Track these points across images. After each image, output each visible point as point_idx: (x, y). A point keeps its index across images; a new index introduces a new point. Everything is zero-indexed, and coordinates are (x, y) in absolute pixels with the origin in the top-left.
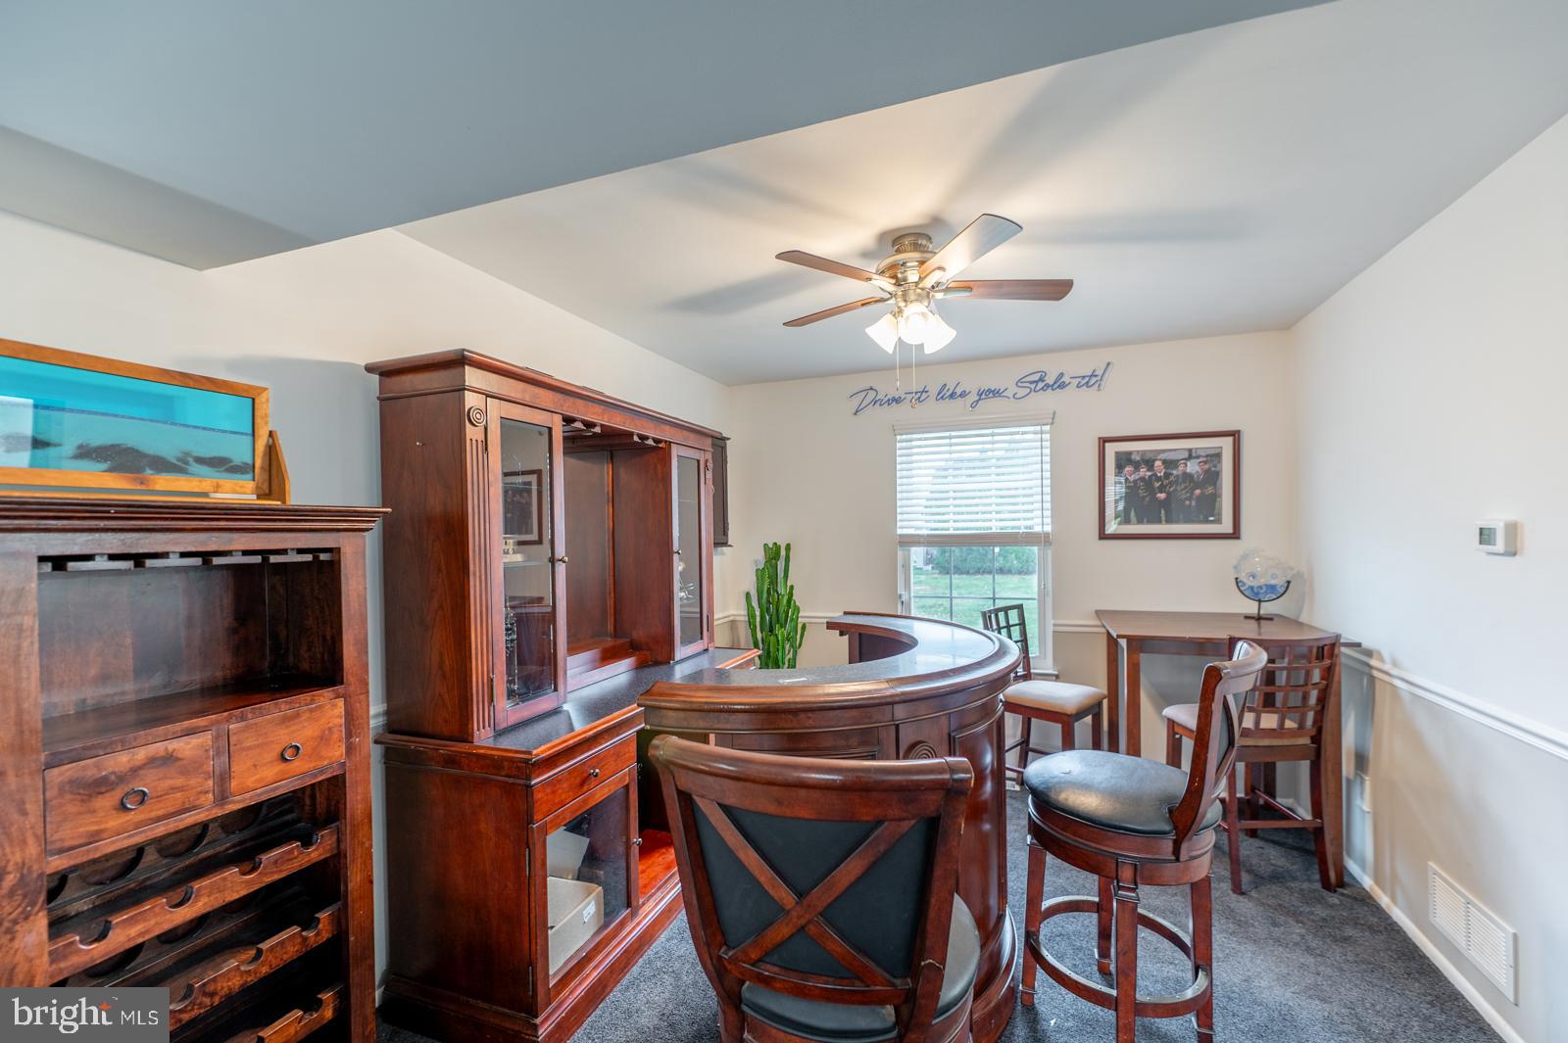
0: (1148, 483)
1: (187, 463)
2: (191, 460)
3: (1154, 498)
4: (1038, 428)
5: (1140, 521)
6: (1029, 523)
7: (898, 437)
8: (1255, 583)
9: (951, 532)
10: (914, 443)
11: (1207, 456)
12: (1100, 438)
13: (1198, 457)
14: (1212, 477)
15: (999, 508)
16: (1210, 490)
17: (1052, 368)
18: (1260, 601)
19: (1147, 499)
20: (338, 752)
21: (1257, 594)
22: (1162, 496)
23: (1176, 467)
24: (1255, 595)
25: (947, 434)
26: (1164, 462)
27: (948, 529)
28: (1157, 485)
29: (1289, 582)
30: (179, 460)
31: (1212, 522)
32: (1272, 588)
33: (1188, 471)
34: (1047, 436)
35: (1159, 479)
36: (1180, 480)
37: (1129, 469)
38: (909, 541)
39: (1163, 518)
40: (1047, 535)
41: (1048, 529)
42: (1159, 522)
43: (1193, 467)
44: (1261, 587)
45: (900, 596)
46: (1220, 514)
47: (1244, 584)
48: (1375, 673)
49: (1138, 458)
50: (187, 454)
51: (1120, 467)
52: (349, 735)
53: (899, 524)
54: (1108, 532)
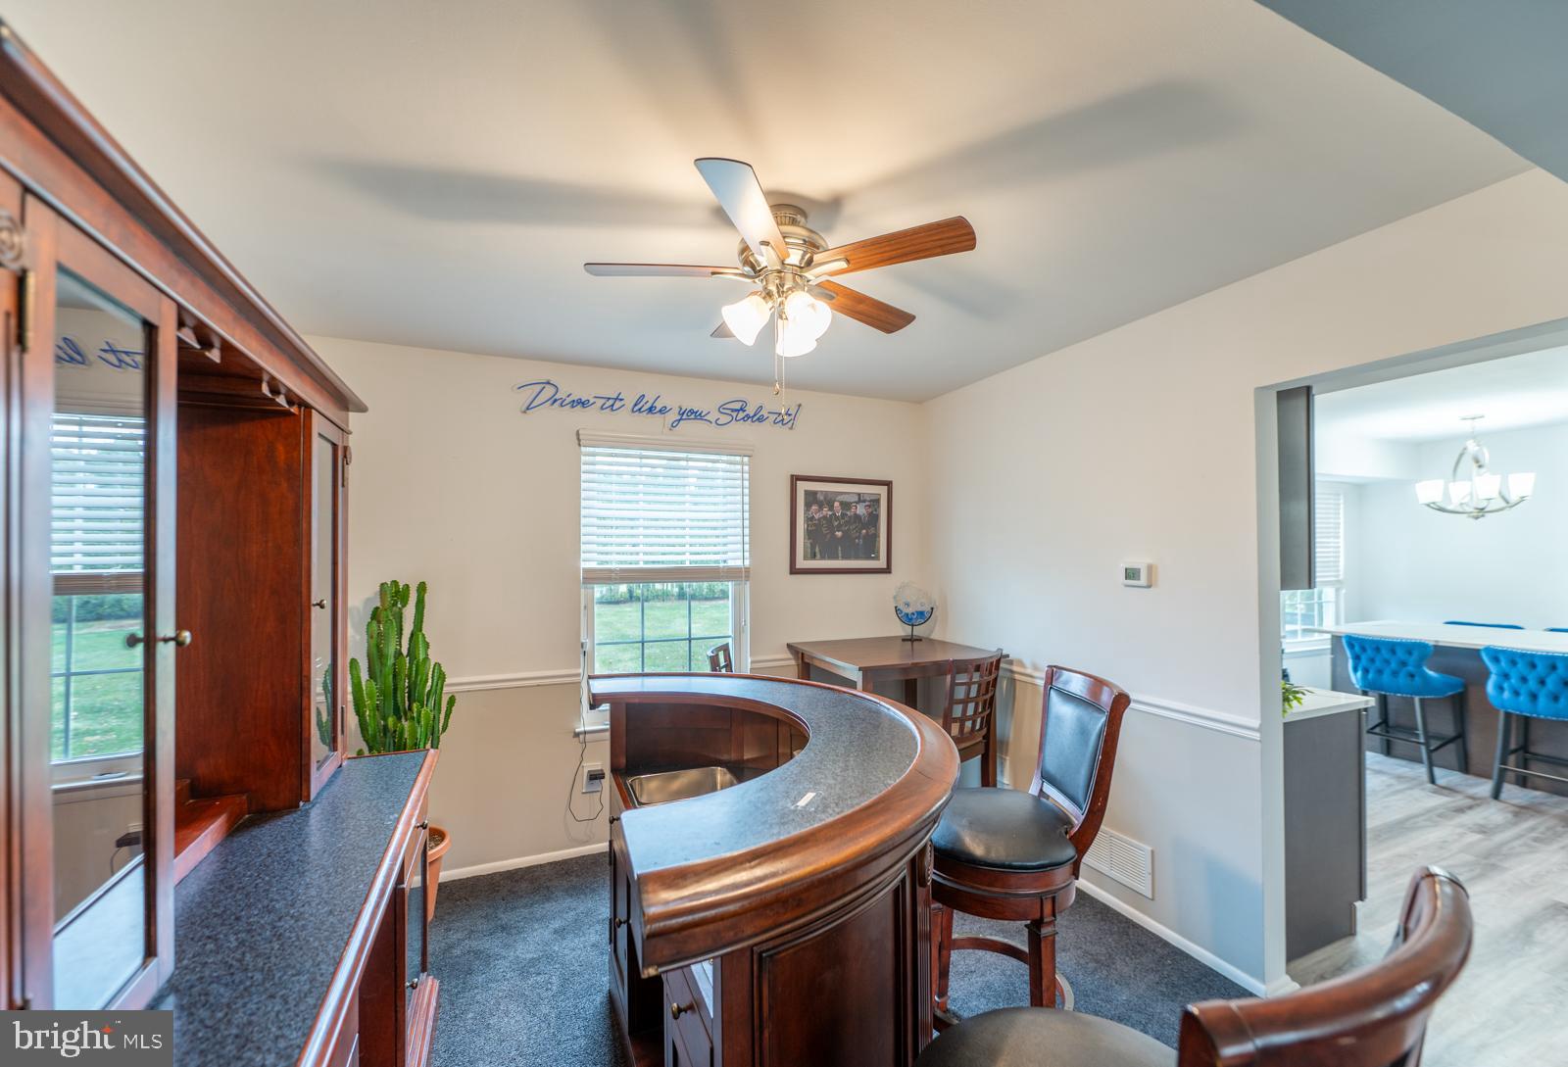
0: (829, 520)
3: (833, 536)
4: (738, 458)
5: (823, 558)
6: (724, 557)
7: (583, 449)
8: (909, 611)
9: (642, 565)
10: (598, 458)
11: (870, 501)
12: (792, 476)
13: (864, 501)
14: (874, 518)
15: (694, 540)
16: (872, 531)
17: (755, 398)
18: (913, 626)
19: (828, 536)
21: (911, 619)
22: (839, 534)
23: (850, 509)
24: (907, 619)
25: (638, 452)
26: (841, 503)
27: (637, 563)
28: (836, 523)
29: (932, 609)
31: (873, 558)
32: (921, 614)
33: (858, 512)
34: (746, 468)
35: (837, 518)
36: (852, 520)
37: (815, 507)
38: (600, 577)
39: (840, 554)
40: (747, 570)
41: (747, 563)
42: (837, 558)
43: (861, 510)
44: (913, 614)
45: (583, 645)
46: (878, 552)
47: (902, 612)
48: (1017, 677)
49: (822, 498)
51: (808, 505)
53: (583, 556)
54: (797, 567)
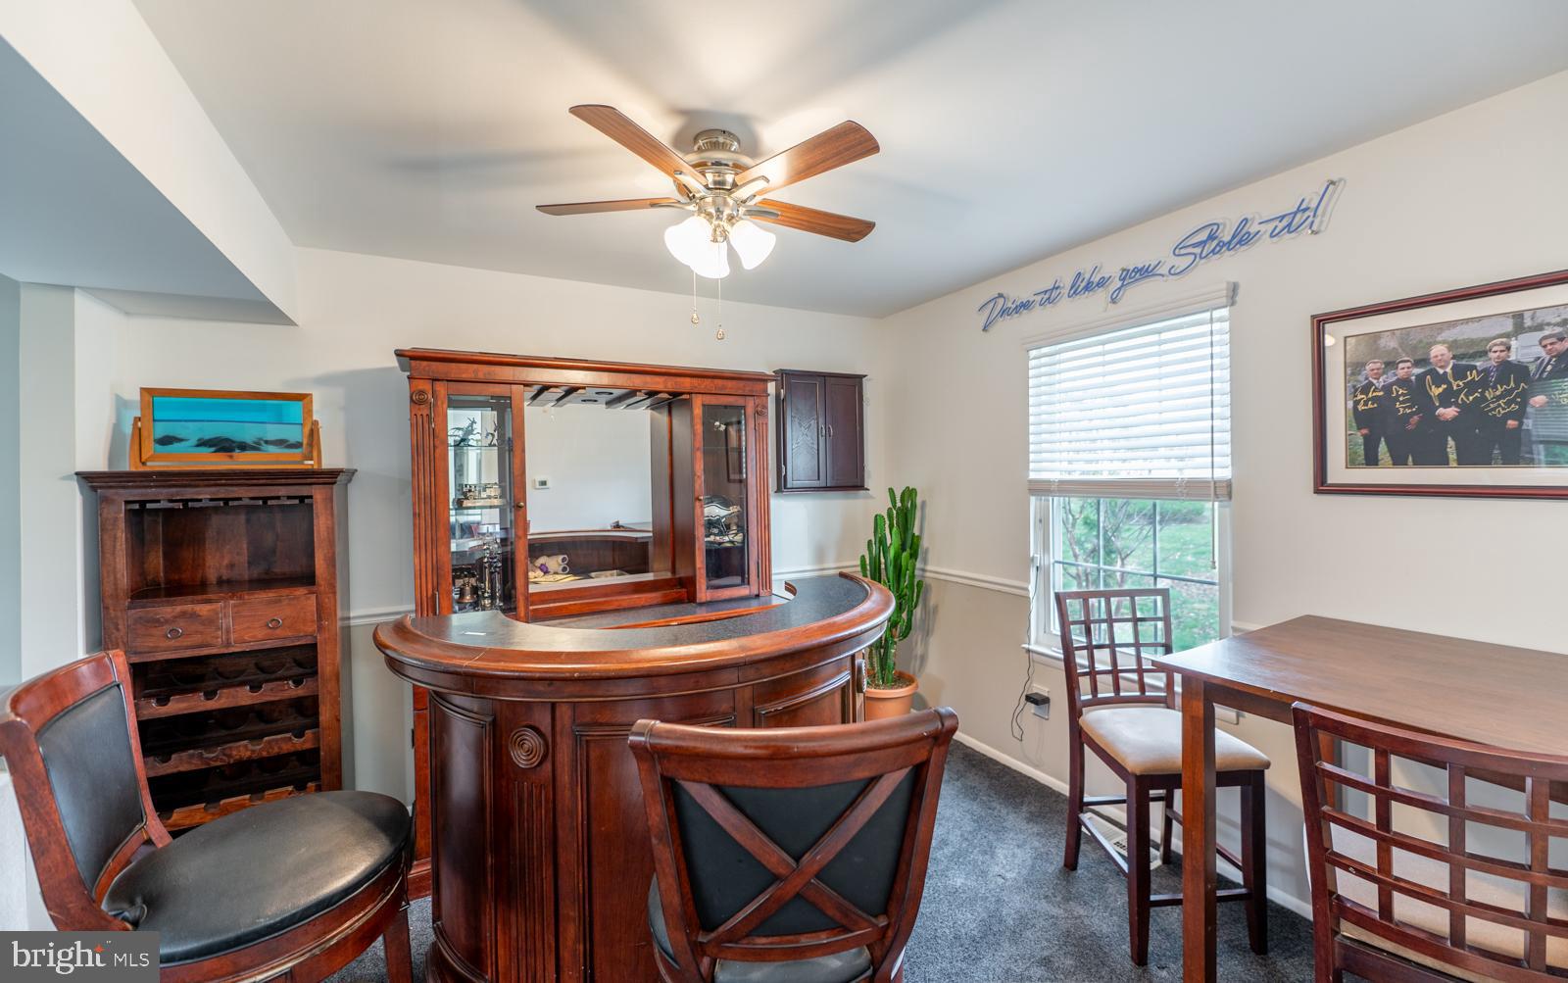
0: (1416, 388)
1: (260, 445)
2: (262, 443)
3: (1430, 417)
4: (1207, 315)
7: (1030, 354)
12: (1313, 317)
13: (1537, 327)
17: (1226, 212)
19: (1416, 419)
20: (312, 628)
22: (1450, 412)
23: (1484, 352)
26: (1456, 345)
28: (1436, 391)
30: (255, 443)
33: (1513, 356)
34: (1222, 326)
35: (1440, 380)
36: (1494, 378)
38: (1041, 489)
39: (1453, 456)
40: (1229, 484)
41: (1226, 472)
42: (1442, 461)
43: (1524, 349)
45: (1033, 559)
49: (1393, 344)
50: (261, 439)
51: (1354, 365)
52: (320, 618)
53: (1032, 466)
54: (1329, 481)
